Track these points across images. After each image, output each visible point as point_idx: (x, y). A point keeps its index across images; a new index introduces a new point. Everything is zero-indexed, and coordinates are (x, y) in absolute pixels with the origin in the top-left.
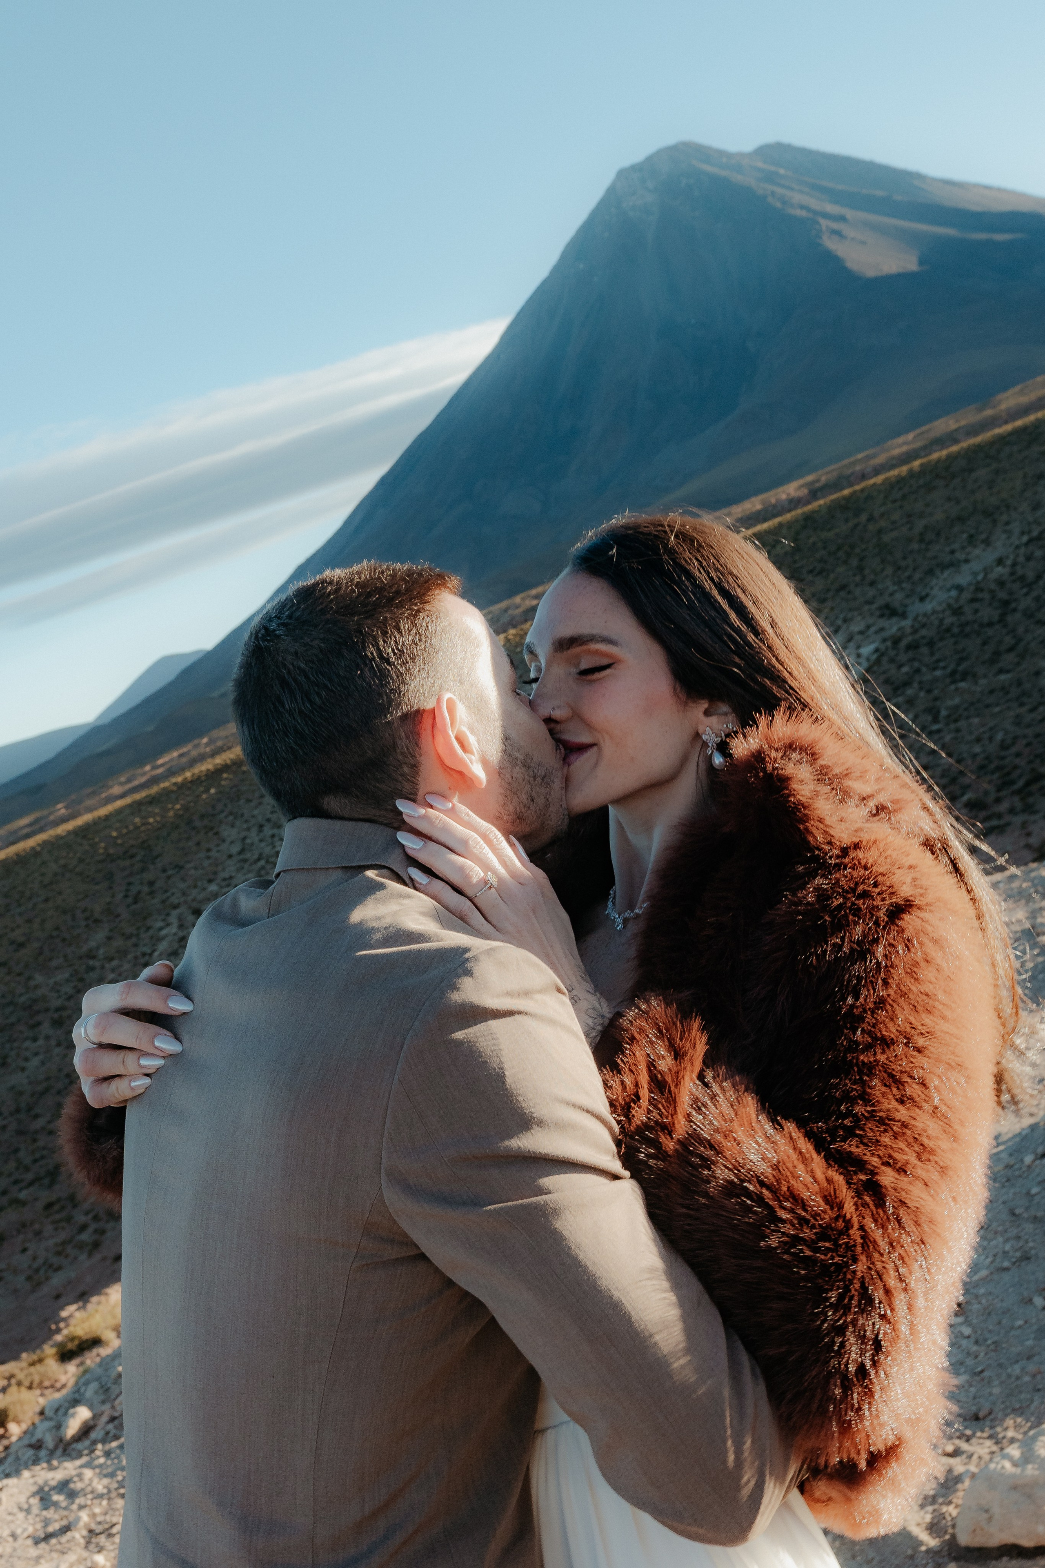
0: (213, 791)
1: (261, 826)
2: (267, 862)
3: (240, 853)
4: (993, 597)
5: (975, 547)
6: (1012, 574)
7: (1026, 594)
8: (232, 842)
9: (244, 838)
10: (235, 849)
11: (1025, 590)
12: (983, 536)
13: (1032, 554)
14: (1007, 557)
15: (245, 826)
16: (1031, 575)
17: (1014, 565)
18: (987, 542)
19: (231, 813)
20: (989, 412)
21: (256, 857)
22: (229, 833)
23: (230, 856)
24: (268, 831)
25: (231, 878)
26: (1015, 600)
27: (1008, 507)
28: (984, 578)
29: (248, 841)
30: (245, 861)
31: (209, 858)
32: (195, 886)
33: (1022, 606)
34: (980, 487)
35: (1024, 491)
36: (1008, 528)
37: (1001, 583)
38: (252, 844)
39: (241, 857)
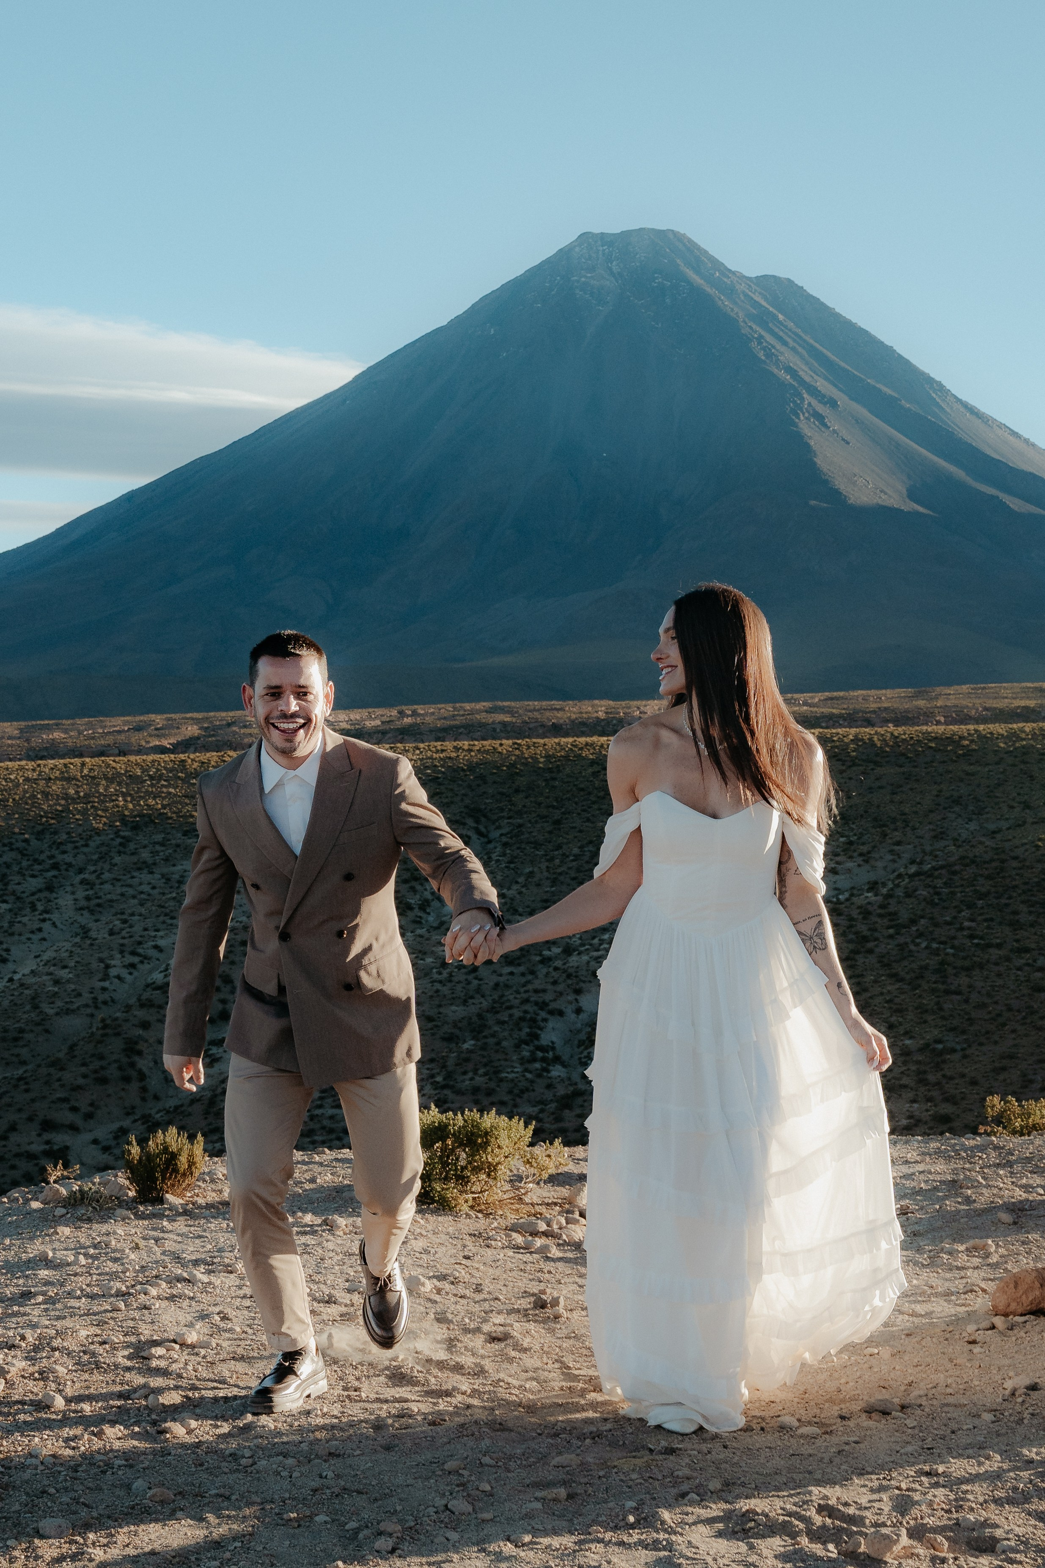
4: (851, 926)
5: (851, 857)
6: (882, 907)
7: (891, 937)
11: (891, 931)
12: (865, 849)
13: (916, 890)
14: (884, 885)
16: (904, 916)
17: (889, 896)
18: (866, 858)
20: (921, 703)
26: (876, 939)
27: (906, 823)
28: (847, 900)
33: (882, 949)
34: (881, 787)
35: (931, 811)
36: (896, 848)
37: (866, 913)
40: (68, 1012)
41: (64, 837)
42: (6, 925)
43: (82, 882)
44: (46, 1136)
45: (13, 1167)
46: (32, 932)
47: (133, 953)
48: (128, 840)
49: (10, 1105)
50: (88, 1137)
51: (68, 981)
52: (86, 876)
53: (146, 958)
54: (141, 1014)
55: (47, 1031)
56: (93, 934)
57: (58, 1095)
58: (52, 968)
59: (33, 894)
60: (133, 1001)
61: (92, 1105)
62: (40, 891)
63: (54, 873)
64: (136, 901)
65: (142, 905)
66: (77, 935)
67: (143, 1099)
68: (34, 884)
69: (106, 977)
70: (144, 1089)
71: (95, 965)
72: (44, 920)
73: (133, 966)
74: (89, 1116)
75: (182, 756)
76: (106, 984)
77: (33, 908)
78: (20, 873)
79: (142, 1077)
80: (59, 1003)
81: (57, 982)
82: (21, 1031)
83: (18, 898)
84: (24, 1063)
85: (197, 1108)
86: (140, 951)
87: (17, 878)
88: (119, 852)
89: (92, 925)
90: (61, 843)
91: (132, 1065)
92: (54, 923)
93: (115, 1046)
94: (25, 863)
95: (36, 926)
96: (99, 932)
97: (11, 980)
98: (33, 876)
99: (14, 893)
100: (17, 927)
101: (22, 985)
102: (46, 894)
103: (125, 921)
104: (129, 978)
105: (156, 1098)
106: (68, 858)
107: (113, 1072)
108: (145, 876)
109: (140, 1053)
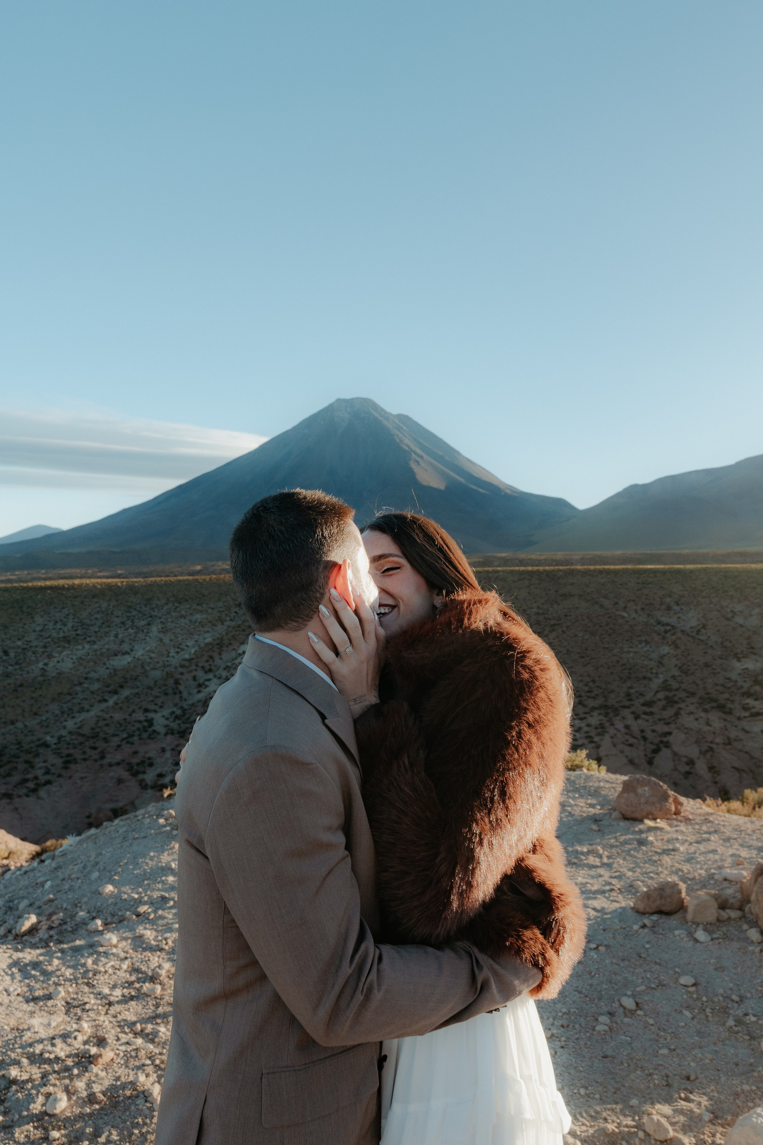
0: (39, 597)
1: (56, 622)
2: (52, 640)
3: (40, 631)
8: (39, 625)
9: (45, 625)
10: (38, 628)
15: (48, 619)
19: (44, 611)
21: (47, 635)
22: (39, 620)
23: (34, 631)
24: (59, 626)
25: (30, 641)
29: (47, 627)
30: (41, 636)
31: (23, 628)
32: (10, 639)
38: (48, 629)
39: (41, 633)
40: (155, 669)
41: (154, 606)
42: (133, 637)
43: (161, 622)
44: (146, 714)
45: (133, 726)
46: (142, 640)
47: (178, 648)
48: (177, 607)
49: (132, 703)
50: (160, 714)
51: (155, 658)
52: (162, 620)
53: (182, 650)
54: (181, 670)
55: (147, 676)
56: (164, 641)
57: (151, 699)
58: (149, 653)
59: (143, 626)
60: (177, 665)
61: (162, 703)
62: (145, 625)
63: (150, 619)
65: (182, 630)
66: (158, 641)
67: (181, 701)
68: (143, 623)
69: (168, 656)
70: (181, 697)
71: (165, 652)
72: (146, 636)
74: (161, 707)
75: (197, 577)
76: (168, 659)
77: (143, 631)
78: (139, 619)
79: (181, 692)
80: (151, 666)
81: (151, 658)
82: (137, 676)
83: (137, 628)
84: (138, 687)
85: (201, 704)
86: (181, 647)
87: (137, 621)
88: (174, 612)
89: (164, 638)
90: (153, 609)
91: (177, 688)
92: (150, 637)
93: (171, 681)
94: (140, 615)
95: (143, 637)
96: (166, 640)
97: (134, 657)
98: (143, 620)
99: (136, 626)
100: (137, 639)
101: (138, 659)
102: (147, 627)
103: (175, 636)
104: (176, 657)
105: (185, 700)
106: (156, 614)
107: (170, 691)
108: (183, 620)
109: (180, 684)
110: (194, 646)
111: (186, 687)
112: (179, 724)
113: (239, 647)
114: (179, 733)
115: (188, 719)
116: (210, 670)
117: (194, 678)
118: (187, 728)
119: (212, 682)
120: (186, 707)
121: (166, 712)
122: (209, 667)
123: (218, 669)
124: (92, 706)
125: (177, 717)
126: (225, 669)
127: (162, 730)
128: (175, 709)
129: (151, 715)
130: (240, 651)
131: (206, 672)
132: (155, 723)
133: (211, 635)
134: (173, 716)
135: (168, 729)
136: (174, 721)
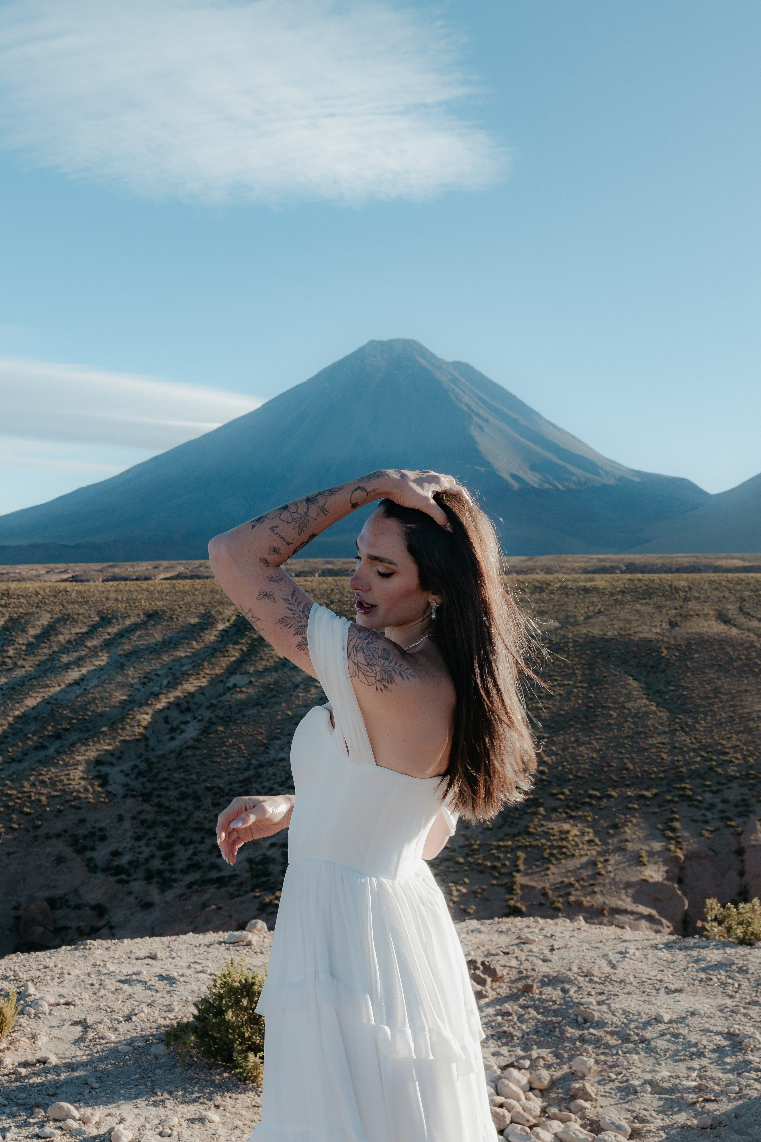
20: (530, 564)
44: (98, 768)
47: (145, 677)
53: (151, 680)
56: (126, 667)
57: (106, 747)
58: (105, 684)
59: (97, 647)
60: (144, 701)
61: (121, 752)
64: (147, 652)
65: (150, 653)
66: (118, 667)
67: (147, 750)
69: (131, 689)
70: (147, 745)
73: (144, 683)
74: (119, 758)
76: (131, 692)
77: (97, 654)
81: (107, 691)
84: (89, 731)
85: (173, 756)
86: (149, 676)
89: (126, 663)
91: (142, 733)
93: (134, 724)
96: (129, 667)
97: (85, 689)
98: (98, 638)
99: (88, 647)
101: (90, 692)
103: (141, 662)
104: (143, 690)
105: (153, 750)
107: (132, 737)
110: (166, 676)
111: (153, 732)
112: (143, 783)
113: (228, 678)
114: (142, 795)
115: (156, 776)
116: (188, 709)
117: (166, 720)
118: (154, 789)
119: (189, 725)
120: (153, 759)
121: (126, 766)
122: (186, 705)
123: (199, 708)
124: (25, 754)
125: (140, 774)
126: (208, 708)
127: (120, 791)
128: (138, 762)
129: (105, 769)
130: (230, 684)
131: (182, 712)
132: (111, 781)
133: (191, 661)
134: (136, 771)
135: (128, 790)
136: (136, 778)
